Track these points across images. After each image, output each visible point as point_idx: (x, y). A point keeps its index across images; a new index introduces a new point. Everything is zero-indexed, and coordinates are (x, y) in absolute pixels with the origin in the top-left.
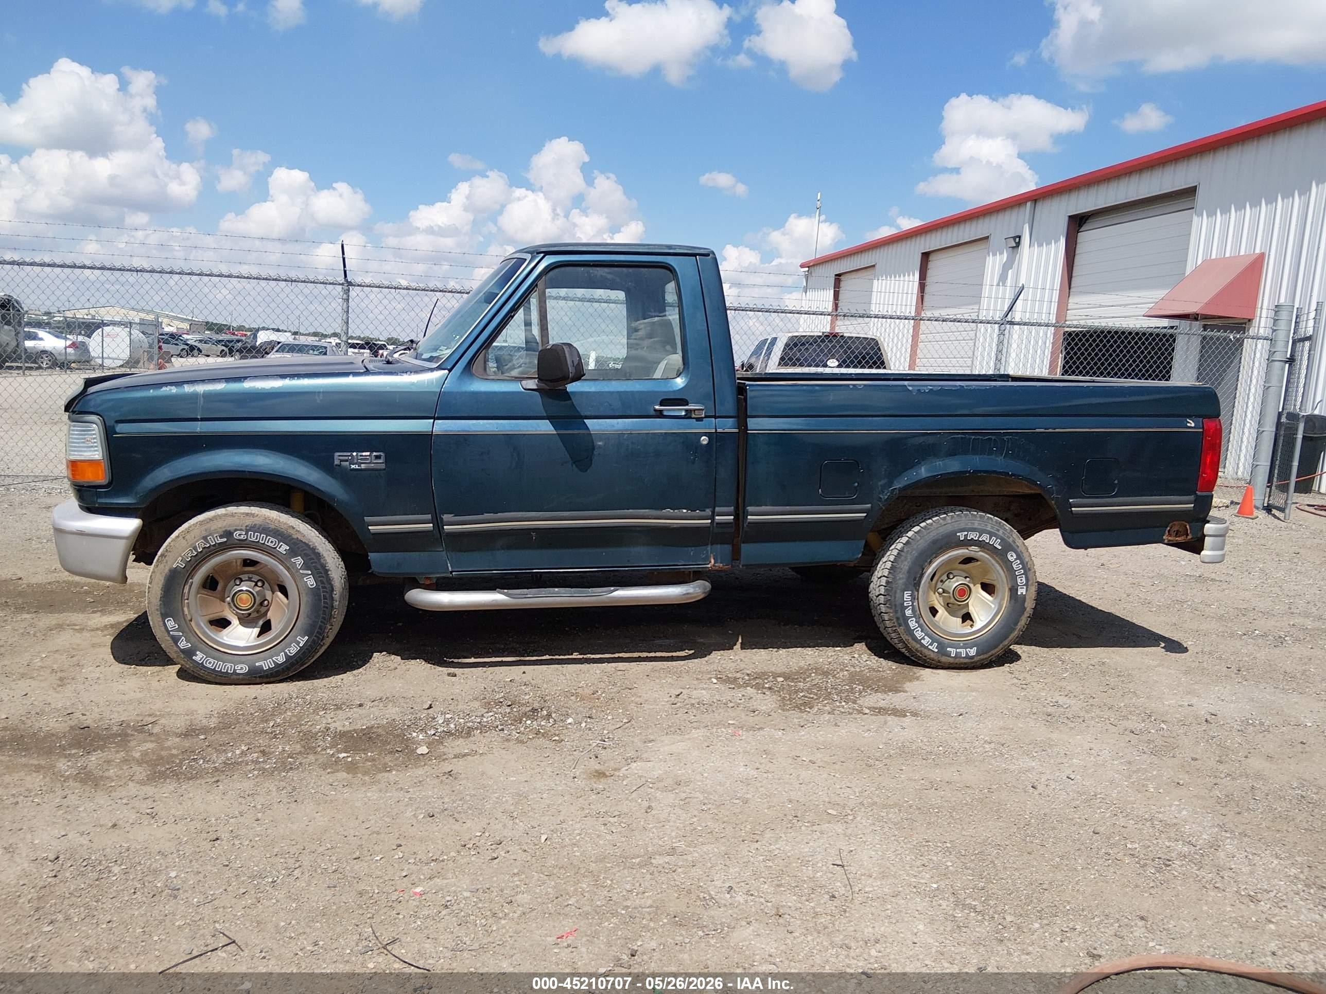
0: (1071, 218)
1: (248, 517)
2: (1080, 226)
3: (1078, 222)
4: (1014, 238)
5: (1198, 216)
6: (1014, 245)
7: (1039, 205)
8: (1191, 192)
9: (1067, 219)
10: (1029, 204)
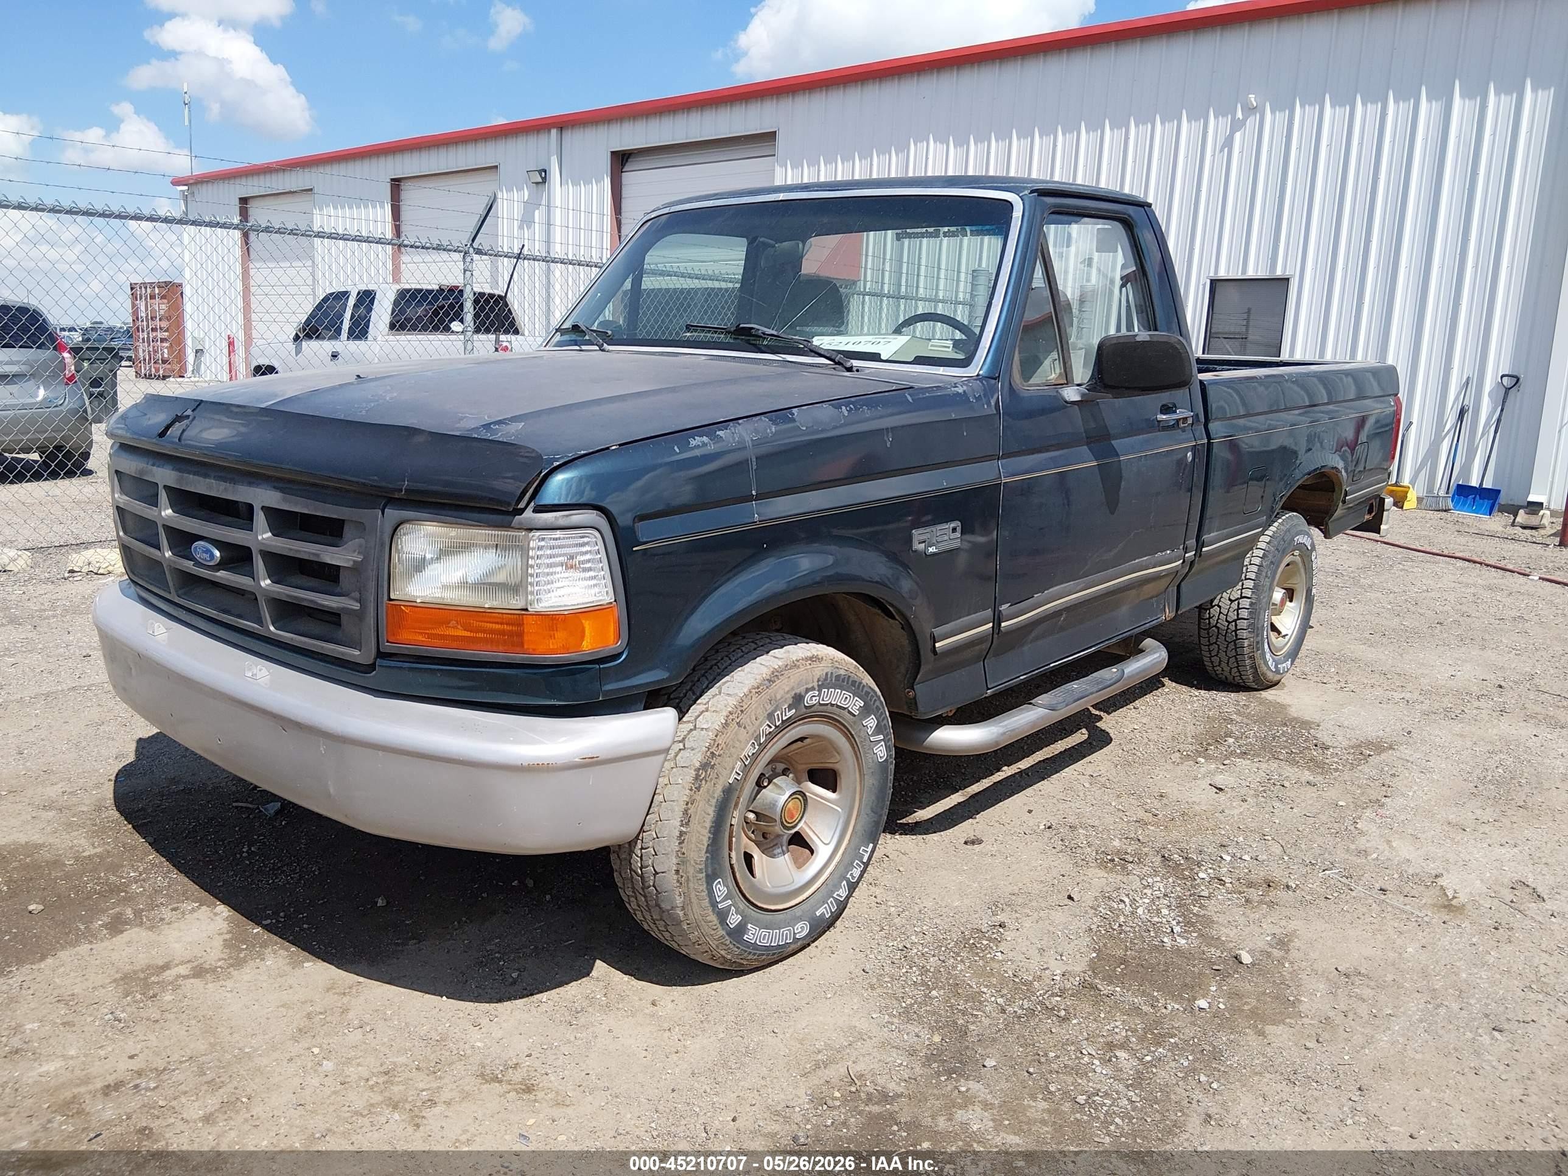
0: (614, 154)
1: (814, 665)
2: (623, 165)
3: (621, 159)
4: (540, 172)
5: (781, 166)
6: (541, 180)
7: (568, 135)
8: (770, 137)
9: (609, 154)
10: (554, 132)
